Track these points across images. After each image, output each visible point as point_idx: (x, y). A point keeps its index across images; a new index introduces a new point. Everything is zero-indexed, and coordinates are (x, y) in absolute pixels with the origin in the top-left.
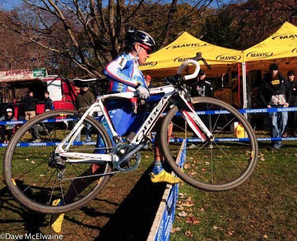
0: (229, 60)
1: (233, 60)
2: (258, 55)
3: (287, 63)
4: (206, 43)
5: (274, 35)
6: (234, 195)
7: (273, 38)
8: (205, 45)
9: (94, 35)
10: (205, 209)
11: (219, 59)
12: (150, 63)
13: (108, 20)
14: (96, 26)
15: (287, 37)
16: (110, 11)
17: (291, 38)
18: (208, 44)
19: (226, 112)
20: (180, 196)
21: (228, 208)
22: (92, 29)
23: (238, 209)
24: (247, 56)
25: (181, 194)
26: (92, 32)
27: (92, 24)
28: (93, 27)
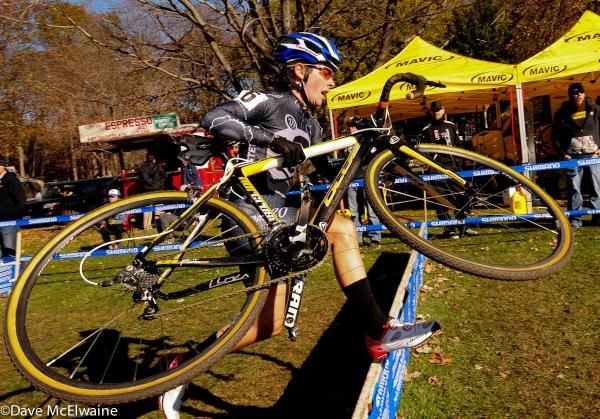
0: (493, 82)
1: (500, 81)
2: (541, 71)
3: (593, 82)
4: (453, 55)
5: (568, 35)
6: (509, 311)
7: (566, 41)
8: (452, 57)
9: (258, 50)
10: (462, 339)
11: (476, 81)
12: (359, 95)
13: (281, 22)
14: (260, 32)
15: (589, 37)
16: (284, 6)
17: (596, 39)
18: (456, 56)
19: (492, 172)
20: (419, 319)
21: (500, 334)
22: (254, 40)
23: (516, 333)
24: (524, 73)
25: (421, 316)
26: (254, 44)
27: (254, 30)
28: (255, 35)
